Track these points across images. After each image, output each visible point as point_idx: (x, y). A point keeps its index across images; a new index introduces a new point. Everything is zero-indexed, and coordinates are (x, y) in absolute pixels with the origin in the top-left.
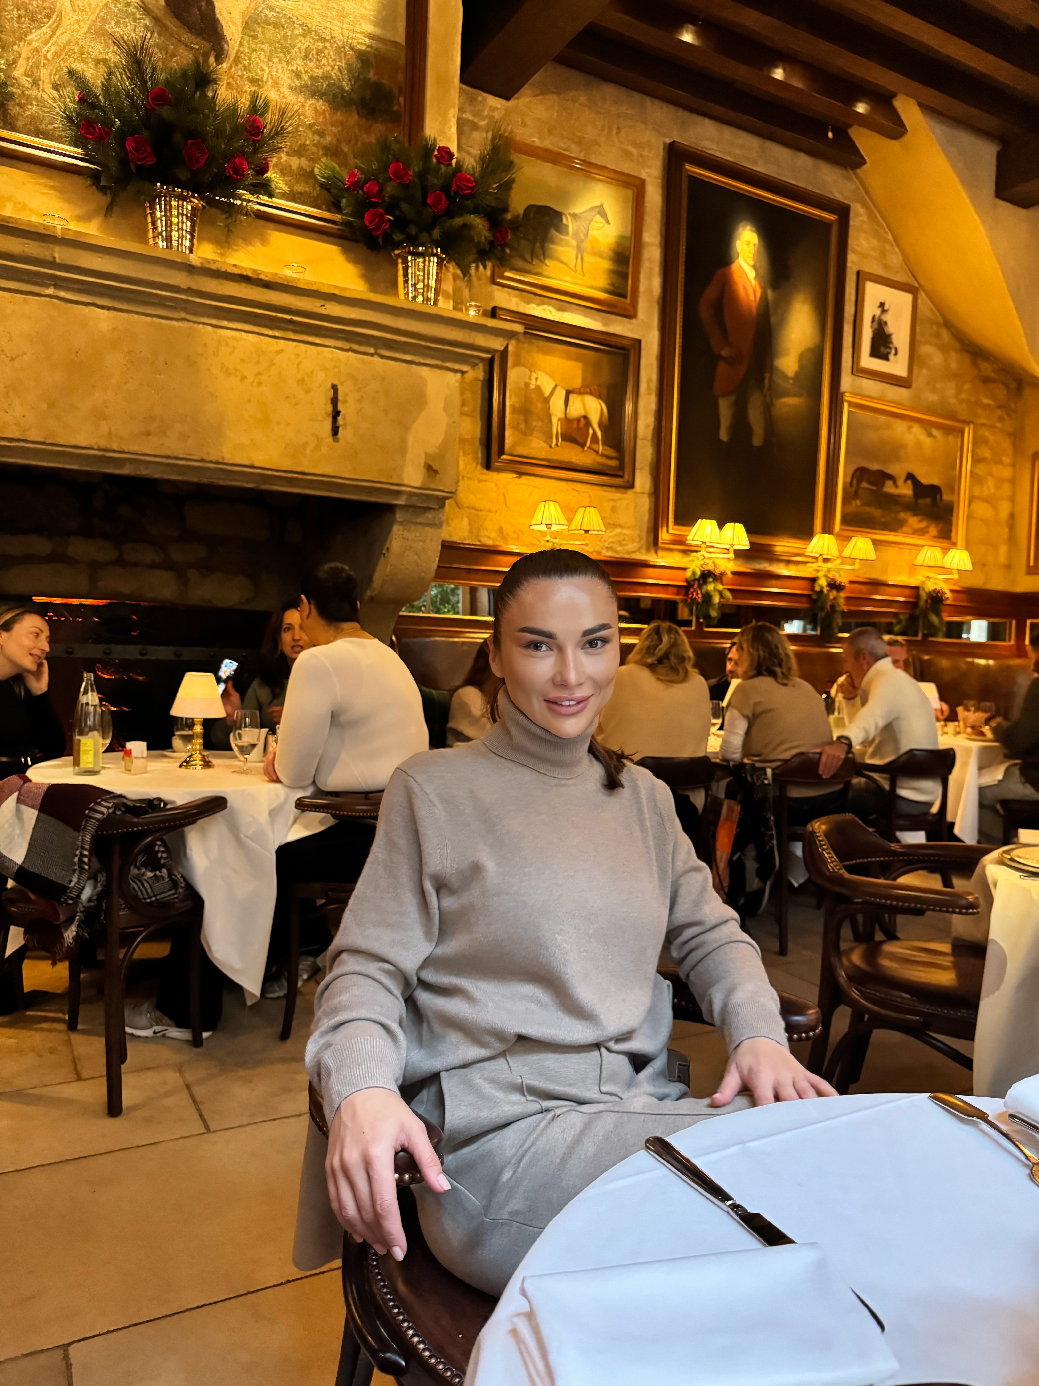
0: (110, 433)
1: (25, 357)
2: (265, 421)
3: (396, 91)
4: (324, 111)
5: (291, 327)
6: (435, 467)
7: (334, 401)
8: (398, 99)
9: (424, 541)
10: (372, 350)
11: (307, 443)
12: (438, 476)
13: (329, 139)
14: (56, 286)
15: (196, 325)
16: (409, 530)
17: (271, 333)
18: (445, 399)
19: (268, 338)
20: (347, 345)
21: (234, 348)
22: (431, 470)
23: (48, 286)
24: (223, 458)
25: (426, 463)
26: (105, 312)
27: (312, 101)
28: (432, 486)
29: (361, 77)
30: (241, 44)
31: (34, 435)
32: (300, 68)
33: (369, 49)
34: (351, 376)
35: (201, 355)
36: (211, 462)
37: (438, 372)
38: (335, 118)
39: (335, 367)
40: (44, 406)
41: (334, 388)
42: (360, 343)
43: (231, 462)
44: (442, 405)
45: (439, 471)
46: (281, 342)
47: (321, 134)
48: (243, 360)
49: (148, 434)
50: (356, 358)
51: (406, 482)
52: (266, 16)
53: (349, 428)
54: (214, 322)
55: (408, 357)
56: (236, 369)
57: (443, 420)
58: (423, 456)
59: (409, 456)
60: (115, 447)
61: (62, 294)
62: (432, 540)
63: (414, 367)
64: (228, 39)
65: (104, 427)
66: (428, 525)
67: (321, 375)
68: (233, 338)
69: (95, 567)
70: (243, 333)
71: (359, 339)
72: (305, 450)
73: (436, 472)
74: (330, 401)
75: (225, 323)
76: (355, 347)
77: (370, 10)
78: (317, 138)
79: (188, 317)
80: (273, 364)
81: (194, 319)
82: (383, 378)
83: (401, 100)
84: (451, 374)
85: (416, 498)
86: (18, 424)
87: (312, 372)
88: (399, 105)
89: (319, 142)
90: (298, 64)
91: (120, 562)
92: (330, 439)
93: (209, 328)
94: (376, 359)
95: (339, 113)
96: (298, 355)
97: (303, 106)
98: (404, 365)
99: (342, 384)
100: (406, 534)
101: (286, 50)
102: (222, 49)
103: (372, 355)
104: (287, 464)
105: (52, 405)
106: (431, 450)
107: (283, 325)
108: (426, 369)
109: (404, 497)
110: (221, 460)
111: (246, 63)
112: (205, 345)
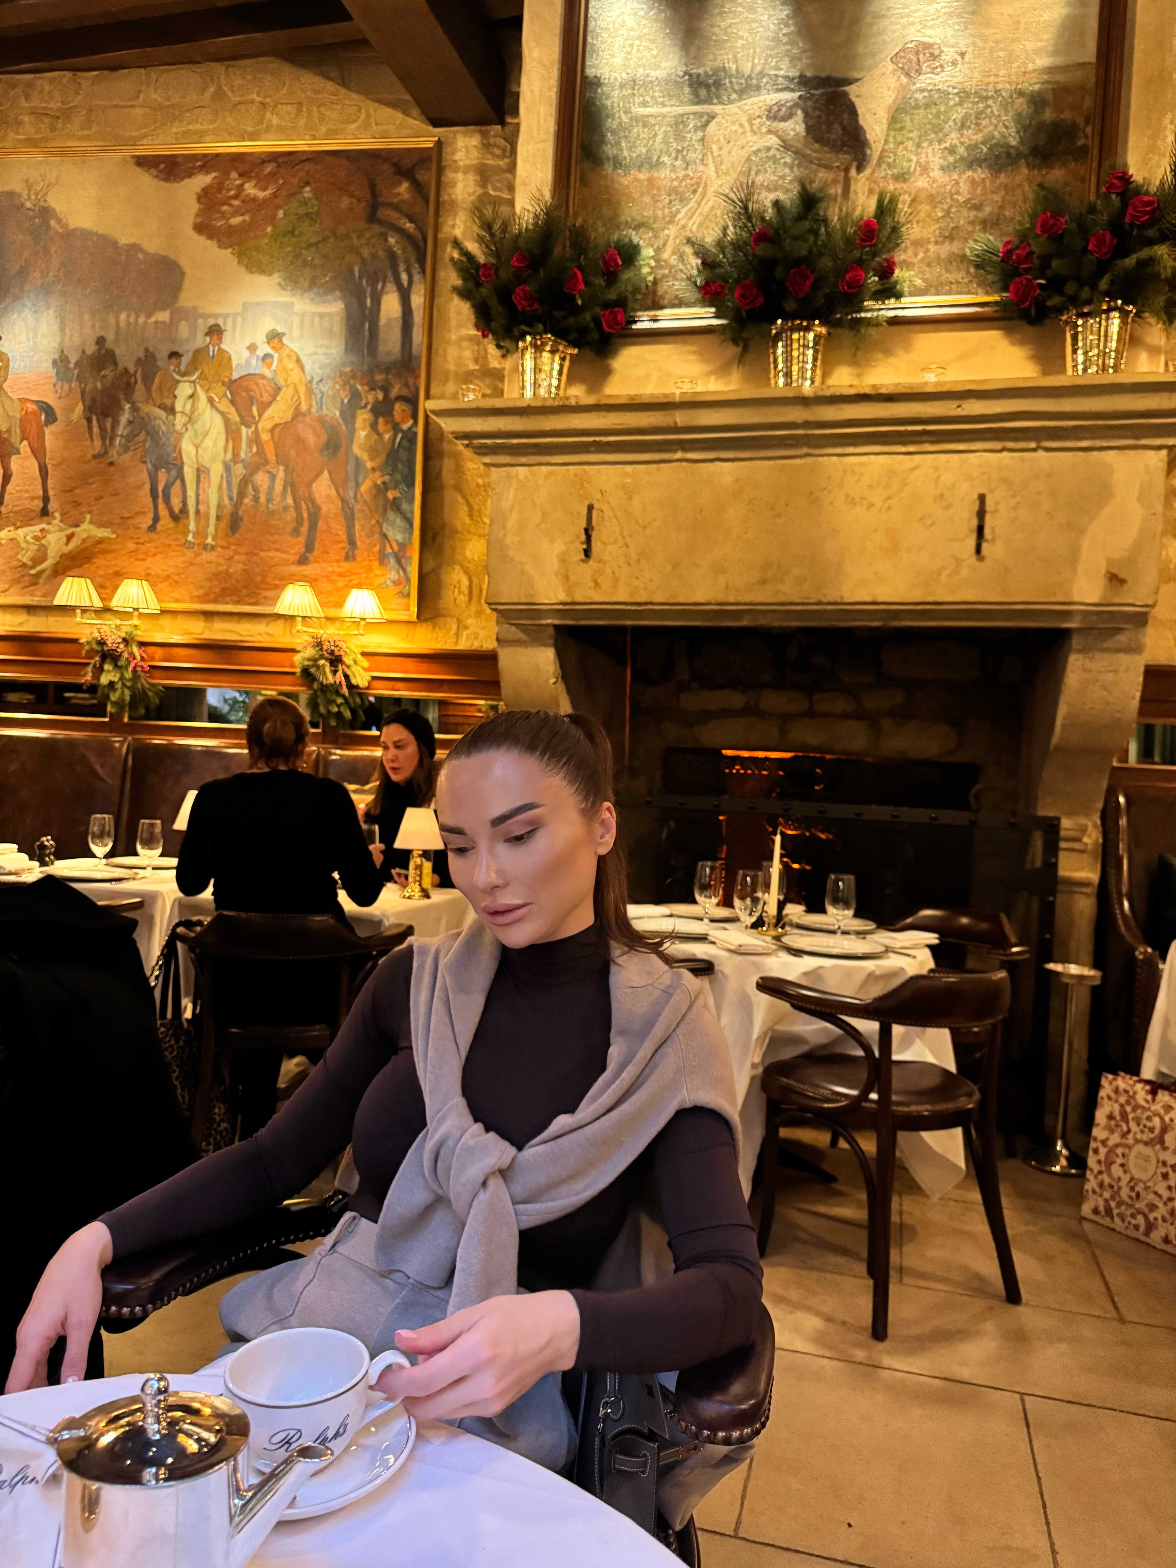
0: (727, 587)
1: (656, 524)
2: (893, 548)
3: (1081, 123)
4: (983, 179)
5: (925, 438)
6: (1122, 575)
7: (981, 514)
8: (1084, 131)
9: (1116, 671)
10: (1033, 445)
11: (943, 568)
12: (1126, 587)
13: (988, 209)
14: (684, 450)
15: (820, 459)
16: (1092, 659)
17: (903, 449)
18: (1141, 486)
19: (901, 457)
20: (998, 445)
21: (861, 474)
22: (1115, 580)
23: (675, 451)
24: (842, 598)
25: (1107, 572)
26: (729, 464)
27: (970, 173)
28: (1117, 600)
29: (1034, 122)
30: (886, 142)
31: (659, 598)
32: (956, 141)
33: (1046, 86)
34: (1005, 481)
35: (825, 489)
36: (829, 603)
37: (1132, 453)
38: (998, 182)
39: (983, 473)
40: (669, 568)
41: (982, 498)
42: (1015, 440)
43: (851, 600)
44: (1136, 495)
45: (1128, 580)
46: (917, 457)
47: (978, 208)
48: (870, 487)
49: (764, 582)
50: (1012, 458)
51: (1076, 599)
52: (916, 99)
53: (998, 542)
54: (839, 450)
55: (1085, 444)
56: (861, 498)
57: (1137, 513)
58: (1105, 563)
59: (1081, 567)
60: (732, 599)
61: (690, 455)
62: (1127, 670)
63: (1095, 453)
64: (871, 141)
65: (722, 580)
66: (1119, 650)
67: (966, 486)
68: (861, 464)
69: (785, 719)
70: (873, 457)
71: (1012, 435)
72: (940, 575)
73: (1123, 581)
74: (975, 515)
75: (851, 450)
76: (1010, 445)
77: (1047, 40)
78: (973, 214)
79: (811, 451)
80: (907, 484)
81: (817, 451)
82: (1049, 475)
83: (1089, 130)
84: (1152, 453)
85: (1094, 618)
86: (645, 589)
87: (953, 485)
88: (1086, 137)
89: (976, 217)
90: (953, 138)
91: (810, 714)
92: (974, 558)
93: (835, 459)
94: (1041, 454)
95: (1002, 176)
96: (937, 469)
97: (957, 183)
98: (1080, 454)
99: (992, 491)
100: (1089, 665)
101: (938, 129)
102: (864, 155)
103: (1034, 450)
104: (916, 595)
105: (676, 566)
106: (1117, 555)
107: (917, 439)
108: (1111, 453)
109: (1078, 618)
110: (839, 600)
111: (890, 160)
112: (829, 478)
